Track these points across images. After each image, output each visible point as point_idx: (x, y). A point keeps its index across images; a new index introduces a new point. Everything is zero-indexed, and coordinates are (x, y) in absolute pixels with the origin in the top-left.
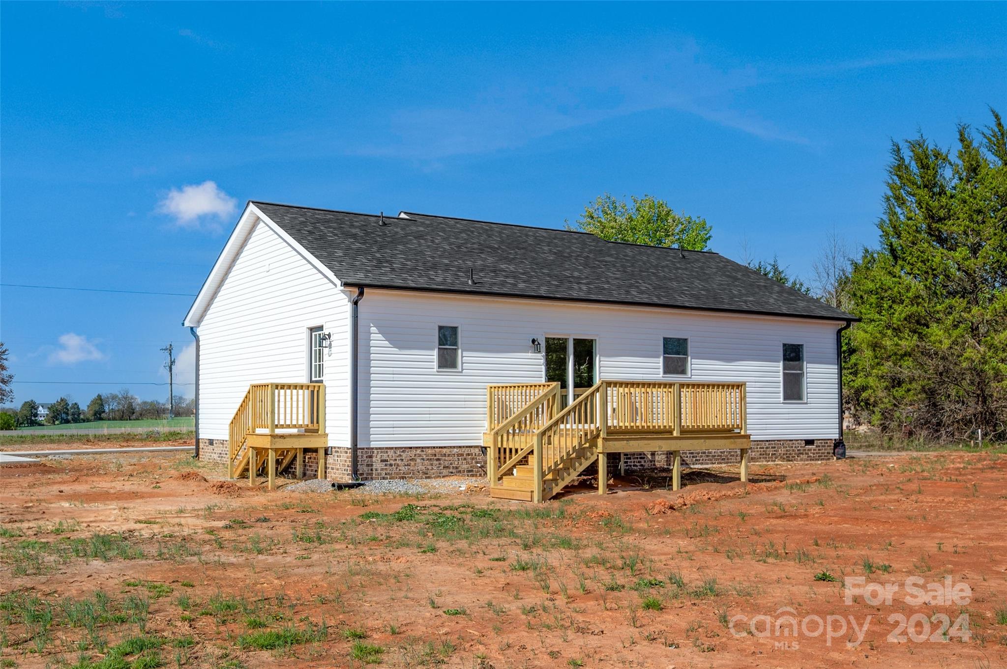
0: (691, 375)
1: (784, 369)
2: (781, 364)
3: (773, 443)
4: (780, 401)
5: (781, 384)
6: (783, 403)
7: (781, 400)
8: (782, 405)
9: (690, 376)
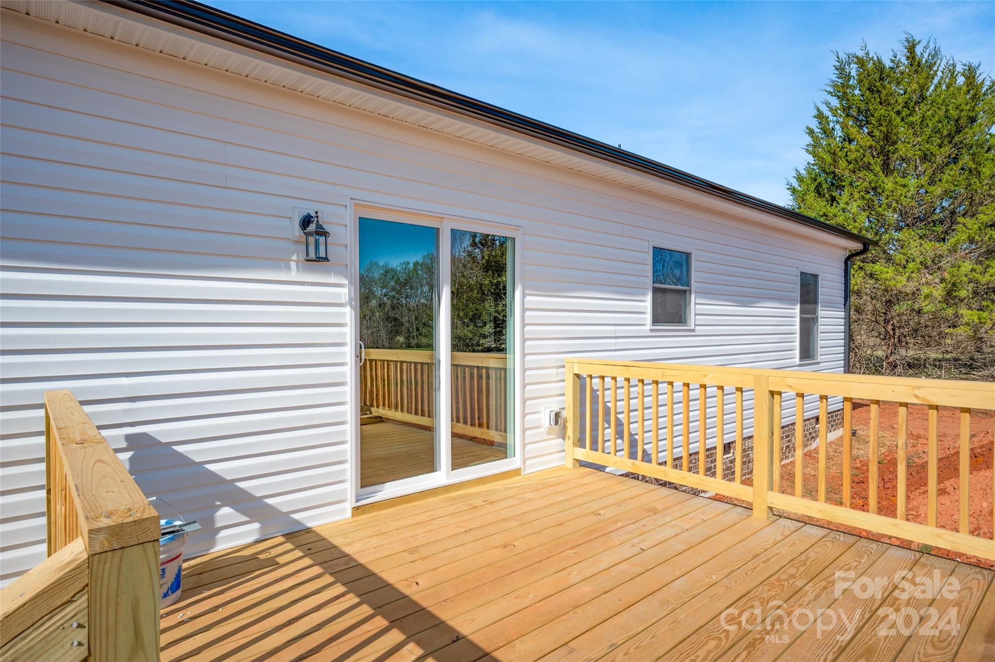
0: (696, 325)
1: (802, 312)
2: (798, 307)
3: (787, 429)
4: (795, 362)
5: (798, 336)
6: (799, 365)
7: (797, 360)
8: (797, 368)
9: (692, 327)
